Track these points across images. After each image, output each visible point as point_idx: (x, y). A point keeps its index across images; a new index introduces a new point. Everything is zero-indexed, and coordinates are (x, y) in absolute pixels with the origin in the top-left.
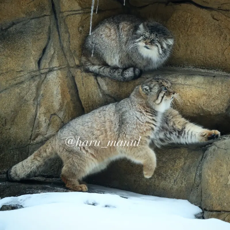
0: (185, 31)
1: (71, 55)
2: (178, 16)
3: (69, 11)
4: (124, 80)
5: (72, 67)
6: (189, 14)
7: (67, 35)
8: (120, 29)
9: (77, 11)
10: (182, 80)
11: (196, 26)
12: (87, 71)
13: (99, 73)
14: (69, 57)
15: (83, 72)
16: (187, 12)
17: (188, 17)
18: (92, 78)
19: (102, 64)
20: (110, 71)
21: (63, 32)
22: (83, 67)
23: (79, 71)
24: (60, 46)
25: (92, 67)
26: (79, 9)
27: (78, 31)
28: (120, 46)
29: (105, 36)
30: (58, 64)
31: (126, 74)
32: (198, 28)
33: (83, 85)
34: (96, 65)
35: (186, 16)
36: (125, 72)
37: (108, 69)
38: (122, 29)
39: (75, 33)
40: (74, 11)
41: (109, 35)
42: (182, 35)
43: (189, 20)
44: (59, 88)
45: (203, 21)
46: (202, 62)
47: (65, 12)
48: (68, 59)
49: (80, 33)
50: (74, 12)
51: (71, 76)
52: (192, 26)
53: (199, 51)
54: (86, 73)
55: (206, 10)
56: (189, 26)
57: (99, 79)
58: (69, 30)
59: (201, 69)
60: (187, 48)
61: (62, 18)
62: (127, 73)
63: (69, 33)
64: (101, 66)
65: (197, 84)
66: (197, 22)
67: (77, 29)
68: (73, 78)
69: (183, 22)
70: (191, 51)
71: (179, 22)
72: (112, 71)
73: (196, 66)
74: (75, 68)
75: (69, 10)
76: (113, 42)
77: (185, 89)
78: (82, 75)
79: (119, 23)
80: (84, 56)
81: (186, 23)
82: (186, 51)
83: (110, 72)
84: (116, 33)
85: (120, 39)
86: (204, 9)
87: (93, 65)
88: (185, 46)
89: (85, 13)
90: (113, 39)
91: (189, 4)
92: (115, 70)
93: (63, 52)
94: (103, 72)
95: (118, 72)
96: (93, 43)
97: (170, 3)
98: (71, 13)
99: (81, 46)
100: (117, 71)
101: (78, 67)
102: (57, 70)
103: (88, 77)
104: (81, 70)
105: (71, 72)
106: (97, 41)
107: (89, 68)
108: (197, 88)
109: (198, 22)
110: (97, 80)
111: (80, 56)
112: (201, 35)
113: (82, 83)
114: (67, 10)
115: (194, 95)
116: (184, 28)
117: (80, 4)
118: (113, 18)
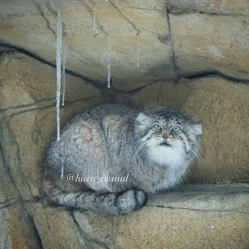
0: (211, 123)
1: (23, 180)
2: (198, 99)
3: (14, 108)
4: (119, 212)
5: (28, 201)
6: (215, 95)
7: (15, 147)
8: (106, 129)
9: (28, 106)
10: (218, 203)
11: (230, 114)
12: (55, 204)
13: (76, 205)
14: (21, 184)
15: (48, 207)
16: (212, 91)
17: (215, 100)
18: (65, 215)
19: (80, 190)
20: (95, 199)
21: (7, 143)
22: (46, 198)
23: (41, 206)
24: (5, 167)
25: (63, 196)
26: (31, 103)
27: (32, 140)
28: (109, 156)
29: (81, 140)
30: (4, 198)
31: (122, 202)
32: (232, 117)
33: (50, 229)
34: (70, 193)
35: (210, 99)
36: (120, 200)
37: (92, 197)
38: (108, 128)
39: (28, 144)
40: (23, 106)
41: (89, 138)
42: (207, 130)
43: (217, 105)
44: (8, 238)
45: (240, 105)
46: (245, 173)
47: (8, 109)
48: (19, 188)
49: (36, 142)
50: (23, 109)
51: (27, 215)
52: (223, 114)
53: (238, 155)
54: (52, 208)
55: (244, 85)
56: (218, 115)
57: (77, 214)
58: (17, 139)
59: (245, 184)
60: (218, 152)
61: (4, 119)
62: (123, 199)
63: (17, 144)
64: (78, 194)
65: (243, 208)
66: (230, 107)
67: (31, 137)
68: (31, 219)
69: (208, 108)
70: (224, 156)
71: (201, 110)
72: (97, 199)
73: (235, 180)
74: (33, 201)
75: (15, 106)
76: (97, 150)
77: (223, 218)
78: (45, 212)
79: (101, 119)
80: (47, 180)
81: (212, 109)
82: (216, 157)
83: (95, 201)
84: (101, 135)
85: (108, 146)
86: (240, 84)
87: (65, 192)
88: (214, 148)
89: (41, 108)
90: (96, 145)
91: (215, 78)
92: (102, 197)
93: (11, 177)
94: (84, 203)
95: (108, 200)
96: (60, 155)
97: (183, 80)
98: (18, 110)
99: (39, 164)
100: (106, 199)
101: (37, 199)
102: (2, 207)
103: (58, 214)
104: (43, 204)
105: (26, 210)
106: (69, 152)
107: (58, 199)
108: (243, 214)
109: (233, 107)
110: (74, 218)
111: (39, 181)
112: (240, 127)
113: (46, 225)
114: (11, 107)
115: (240, 226)
116: (210, 118)
117: (31, 95)
118: (89, 113)
